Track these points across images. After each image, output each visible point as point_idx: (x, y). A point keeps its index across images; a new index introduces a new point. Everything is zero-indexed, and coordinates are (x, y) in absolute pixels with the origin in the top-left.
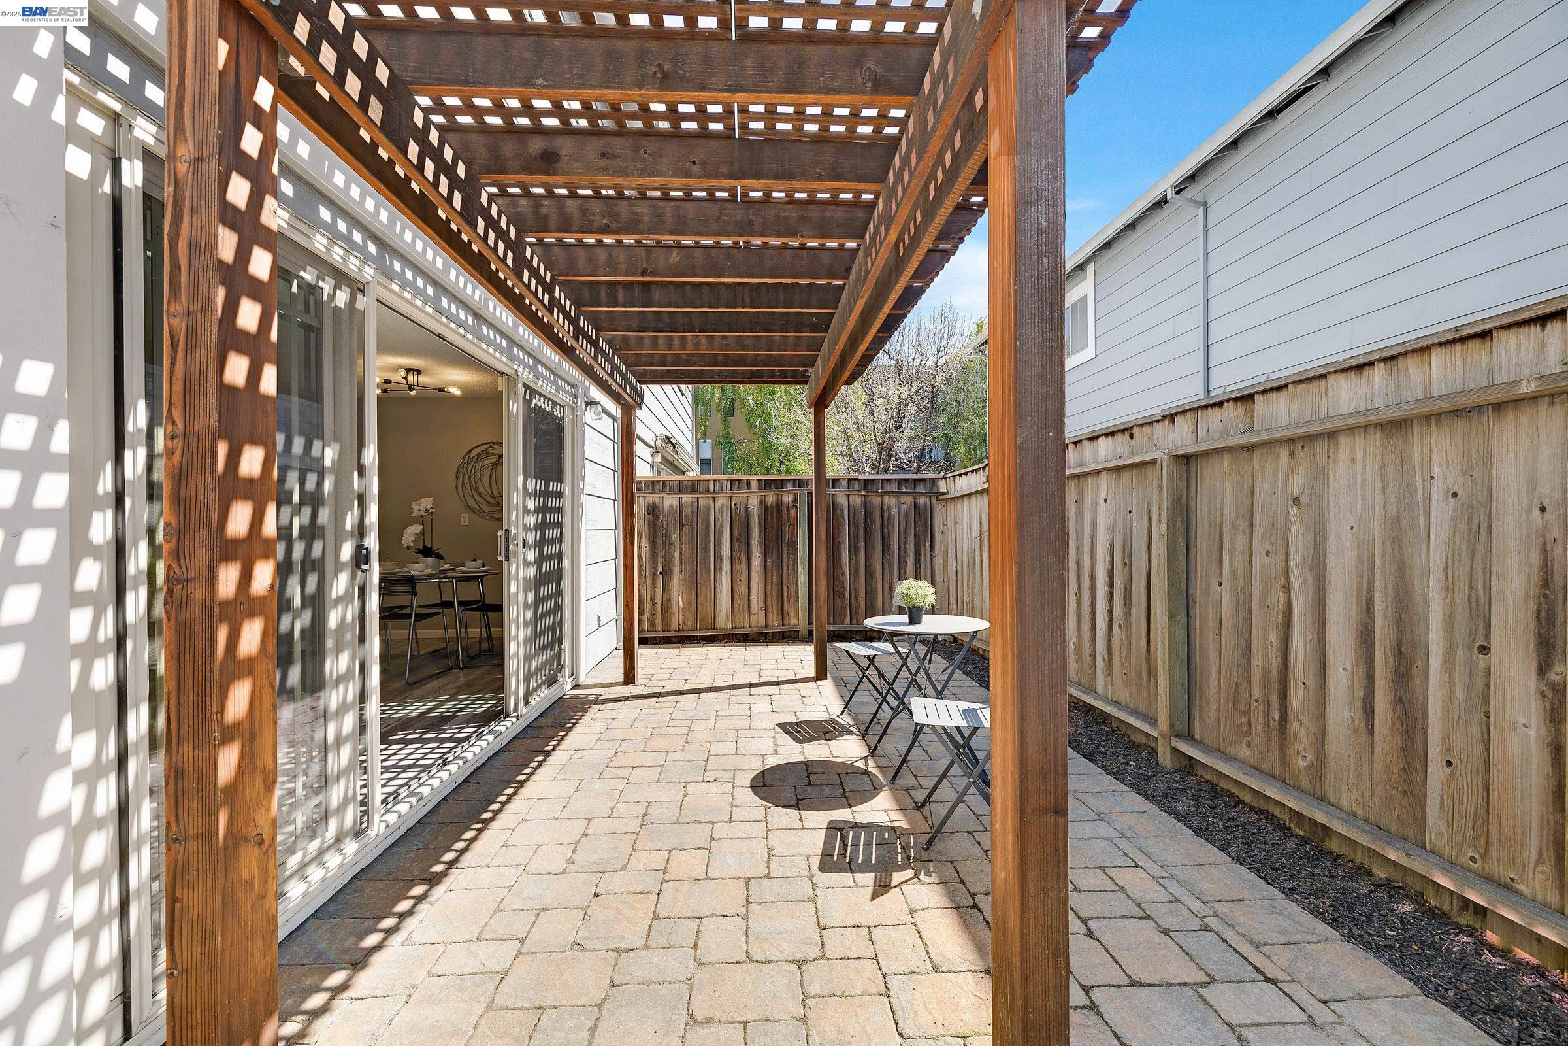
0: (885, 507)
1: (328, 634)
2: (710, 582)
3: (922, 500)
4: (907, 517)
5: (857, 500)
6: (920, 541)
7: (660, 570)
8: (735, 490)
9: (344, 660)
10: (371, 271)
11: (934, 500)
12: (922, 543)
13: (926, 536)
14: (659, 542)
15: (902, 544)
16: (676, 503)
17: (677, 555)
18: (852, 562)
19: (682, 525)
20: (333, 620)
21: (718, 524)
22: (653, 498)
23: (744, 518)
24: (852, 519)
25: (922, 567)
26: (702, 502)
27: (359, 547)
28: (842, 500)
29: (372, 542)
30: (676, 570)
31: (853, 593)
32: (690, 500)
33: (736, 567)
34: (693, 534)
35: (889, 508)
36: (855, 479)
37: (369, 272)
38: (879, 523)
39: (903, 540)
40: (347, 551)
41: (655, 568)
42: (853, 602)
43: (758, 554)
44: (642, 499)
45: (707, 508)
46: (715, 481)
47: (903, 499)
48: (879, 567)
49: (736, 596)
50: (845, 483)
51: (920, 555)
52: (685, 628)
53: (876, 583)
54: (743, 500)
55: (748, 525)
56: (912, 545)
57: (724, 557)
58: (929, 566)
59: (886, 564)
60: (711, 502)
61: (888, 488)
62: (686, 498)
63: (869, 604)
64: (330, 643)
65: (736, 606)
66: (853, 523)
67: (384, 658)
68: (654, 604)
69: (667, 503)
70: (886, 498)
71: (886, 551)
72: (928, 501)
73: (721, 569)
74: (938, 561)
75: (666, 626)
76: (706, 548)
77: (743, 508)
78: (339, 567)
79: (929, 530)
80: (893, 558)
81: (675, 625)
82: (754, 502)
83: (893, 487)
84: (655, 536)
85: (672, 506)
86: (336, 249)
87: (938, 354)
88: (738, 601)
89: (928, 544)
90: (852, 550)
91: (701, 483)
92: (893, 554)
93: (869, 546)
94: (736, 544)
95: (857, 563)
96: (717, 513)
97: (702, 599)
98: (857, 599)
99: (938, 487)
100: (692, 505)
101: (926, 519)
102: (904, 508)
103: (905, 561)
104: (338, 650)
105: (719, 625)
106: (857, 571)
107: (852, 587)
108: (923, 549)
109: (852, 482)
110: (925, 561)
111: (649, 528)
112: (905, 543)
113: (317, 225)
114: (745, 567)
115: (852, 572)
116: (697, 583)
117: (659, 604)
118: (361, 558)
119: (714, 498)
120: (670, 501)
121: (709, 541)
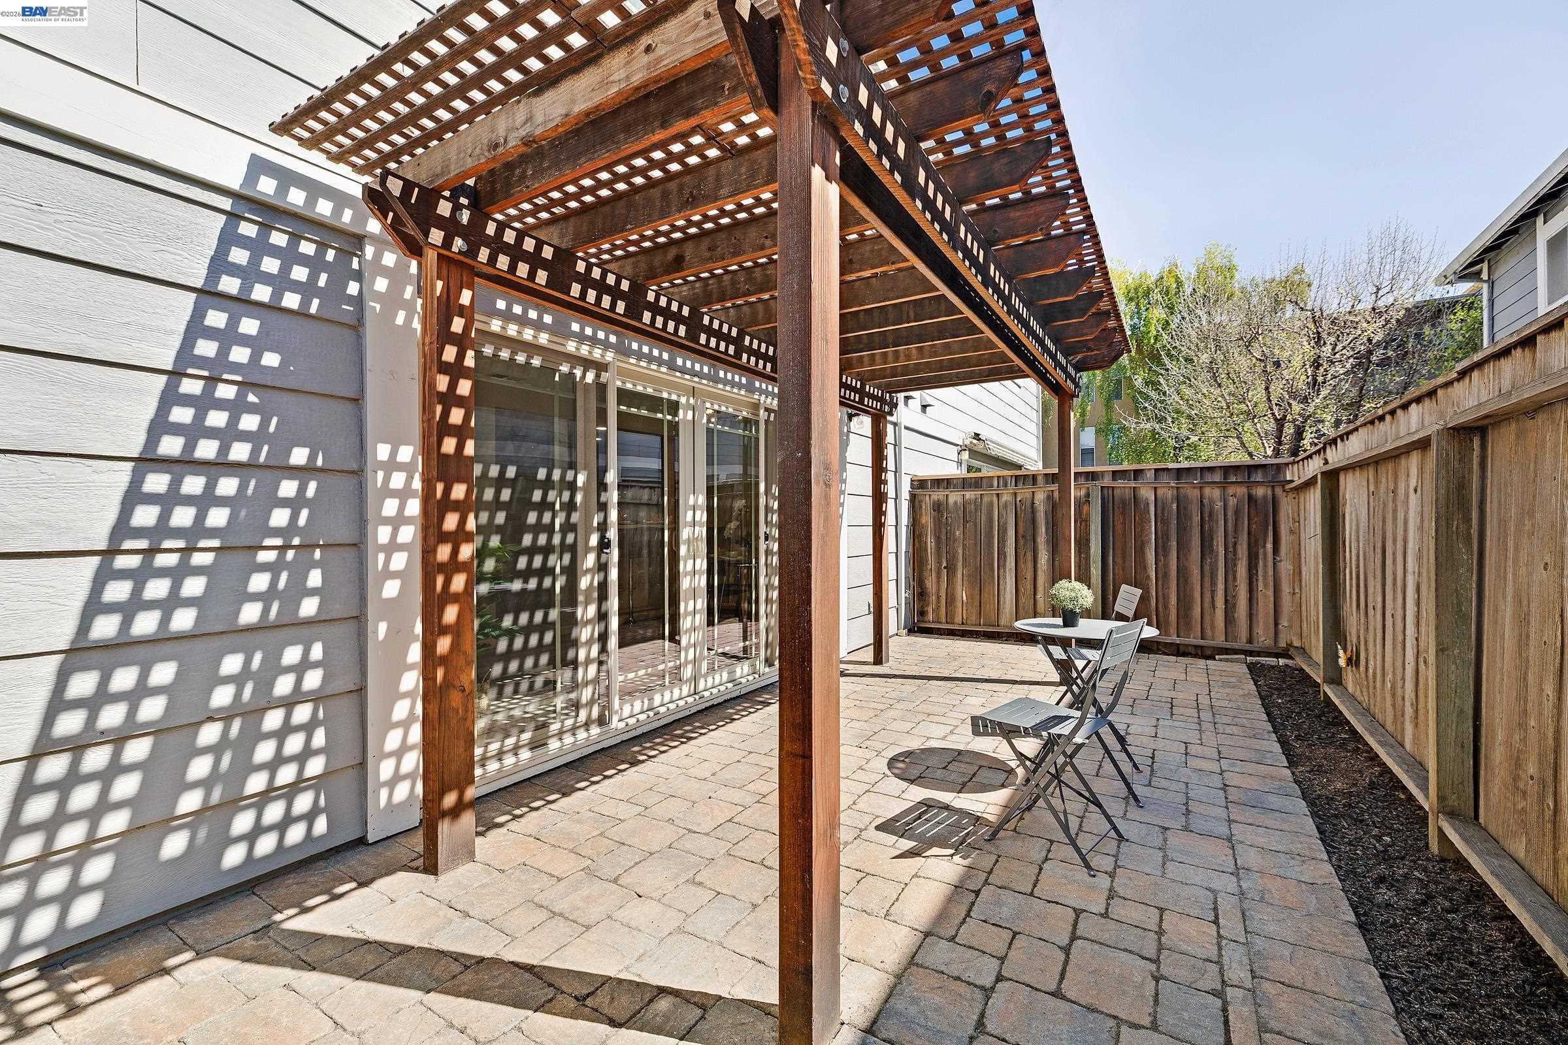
0: (1206, 501)
1: (579, 592)
2: (994, 579)
3: (1260, 492)
4: (1237, 512)
5: (1167, 493)
6: (1256, 541)
7: (944, 564)
8: (1020, 485)
9: (592, 610)
10: (612, 355)
11: (1278, 491)
12: (1261, 542)
13: (1266, 536)
14: (943, 537)
15: (1230, 545)
16: (960, 500)
17: (960, 551)
18: (1160, 564)
19: (965, 522)
20: (584, 583)
21: (1002, 521)
22: (938, 495)
23: (1029, 516)
24: (1159, 512)
25: (1260, 573)
26: (985, 499)
27: (602, 537)
28: (1147, 494)
29: (612, 534)
30: (960, 564)
31: (1161, 599)
32: (973, 497)
33: (1021, 563)
34: (976, 531)
35: (1211, 501)
36: (1164, 469)
37: (610, 356)
38: (1196, 519)
39: (1231, 540)
40: (594, 540)
41: (940, 563)
42: (1161, 609)
43: (1044, 552)
44: (927, 497)
45: (991, 505)
46: (999, 477)
47: (1231, 490)
48: (1196, 572)
49: (1021, 594)
50: (1150, 475)
51: (1257, 558)
52: (969, 622)
53: (1192, 590)
54: (1029, 496)
55: (1034, 521)
56: (1245, 546)
57: (1008, 554)
58: (1271, 573)
59: (1207, 568)
60: (995, 498)
61: (1209, 478)
62: (970, 495)
63: (1182, 613)
64: (581, 598)
65: (1021, 604)
66: (1161, 519)
67: (621, 613)
68: (938, 597)
69: (951, 500)
70: (1207, 491)
71: (1207, 551)
72: (1269, 492)
73: (1004, 565)
74: (1286, 567)
75: (950, 619)
76: (990, 545)
77: (1029, 503)
78: (588, 550)
79: (1271, 528)
80: (1217, 560)
81: (958, 619)
82: (1040, 497)
83: (1217, 477)
84: (940, 531)
85: (956, 503)
86: (584, 347)
87: (1377, 292)
88: (1022, 600)
89: (1269, 546)
90: (1160, 550)
91: (985, 480)
92: (1217, 556)
93: (1182, 547)
94: (1022, 542)
95: (1166, 565)
96: (1001, 508)
97: (985, 595)
98: (1166, 607)
99: (1285, 476)
100: (975, 502)
101: (1266, 516)
102: (1232, 502)
103: (1235, 565)
104: (587, 604)
105: (1002, 622)
106: (1166, 575)
107: (1160, 593)
108: (1261, 551)
109: (1161, 473)
110: (1265, 566)
111: (935, 525)
112: (1235, 544)
113: (570, 335)
114: (1030, 565)
115: (1160, 576)
116: (980, 581)
117: (944, 597)
118: (604, 545)
119: (998, 495)
120: (955, 497)
121: (993, 537)
